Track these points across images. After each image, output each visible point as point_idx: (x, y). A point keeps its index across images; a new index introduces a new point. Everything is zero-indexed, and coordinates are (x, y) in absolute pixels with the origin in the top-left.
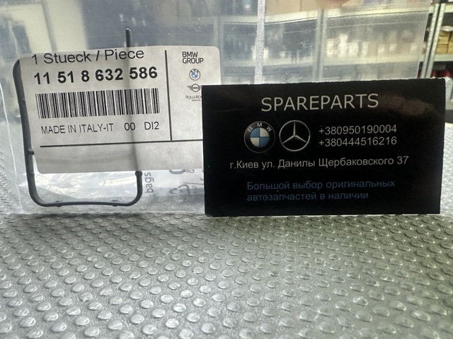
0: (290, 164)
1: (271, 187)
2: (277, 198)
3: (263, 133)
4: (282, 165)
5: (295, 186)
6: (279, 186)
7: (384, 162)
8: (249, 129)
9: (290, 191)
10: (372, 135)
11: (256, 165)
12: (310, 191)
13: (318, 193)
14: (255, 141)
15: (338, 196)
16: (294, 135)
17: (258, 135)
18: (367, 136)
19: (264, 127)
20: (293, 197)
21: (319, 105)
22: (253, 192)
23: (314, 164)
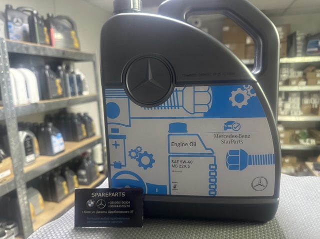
3: (92, 203)
8: (88, 202)
10: (123, 204)
14: (90, 205)
17: (91, 203)
18: (122, 204)
19: (93, 201)
22: (89, 220)
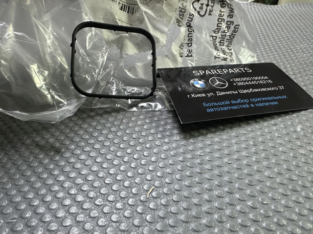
0: (223, 93)
1: (218, 104)
2: (226, 108)
4: (219, 94)
5: (233, 102)
6: (223, 103)
7: (273, 89)
9: (231, 105)
11: (204, 95)
12: (243, 104)
13: (249, 104)
15: (261, 105)
16: (218, 82)
20: (236, 107)
21: (223, 72)
23: (237, 92)
